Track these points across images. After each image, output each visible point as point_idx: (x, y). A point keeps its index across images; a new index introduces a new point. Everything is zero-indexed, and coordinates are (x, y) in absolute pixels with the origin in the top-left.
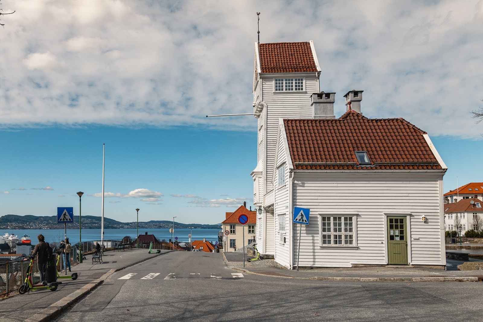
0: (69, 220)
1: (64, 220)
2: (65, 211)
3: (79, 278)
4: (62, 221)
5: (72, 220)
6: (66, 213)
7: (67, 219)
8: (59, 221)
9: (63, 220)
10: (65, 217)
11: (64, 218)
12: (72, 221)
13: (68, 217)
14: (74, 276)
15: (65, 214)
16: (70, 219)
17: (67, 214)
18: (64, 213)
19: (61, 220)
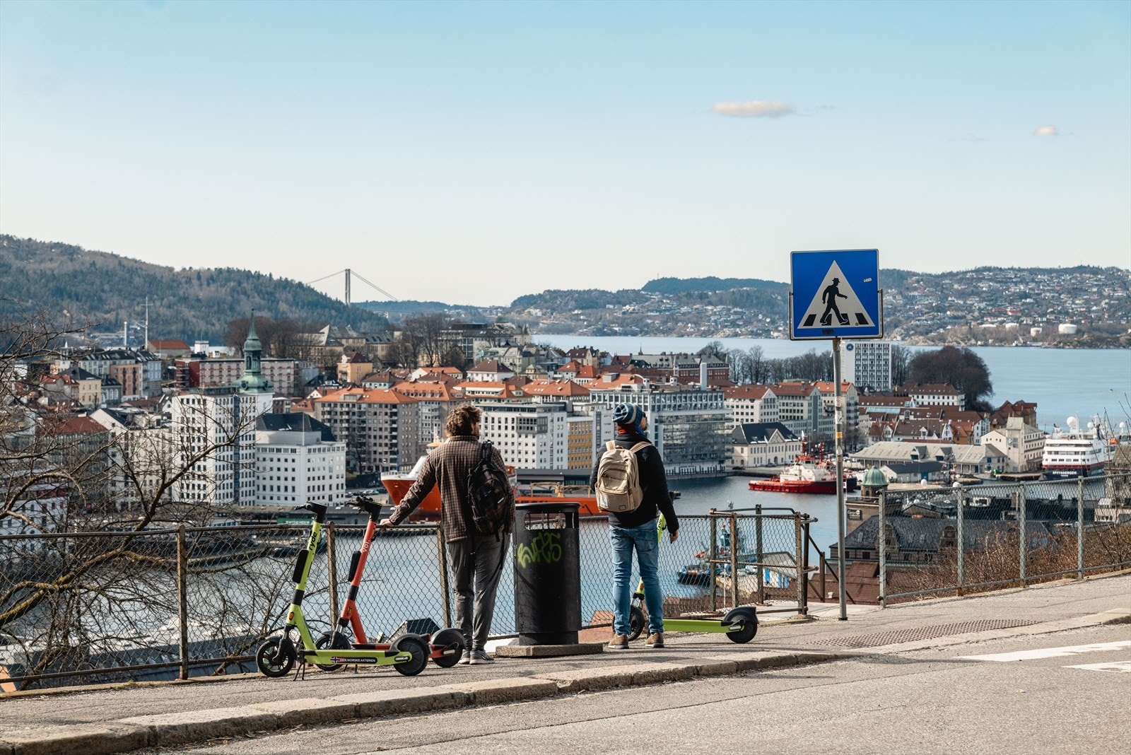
0: (854, 322)
1: (826, 319)
2: (835, 271)
3: (761, 634)
4: (817, 324)
5: (876, 321)
6: (836, 281)
7: (845, 316)
8: (801, 326)
9: (822, 321)
10: (832, 304)
11: (828, 310)
12: (871, 324)
13: (850, 304)
14: (735, 620)
15: (833, 291)
16: (860, 318)
17: (845, 287)
18: (827, 282)
19: (811, 319)
